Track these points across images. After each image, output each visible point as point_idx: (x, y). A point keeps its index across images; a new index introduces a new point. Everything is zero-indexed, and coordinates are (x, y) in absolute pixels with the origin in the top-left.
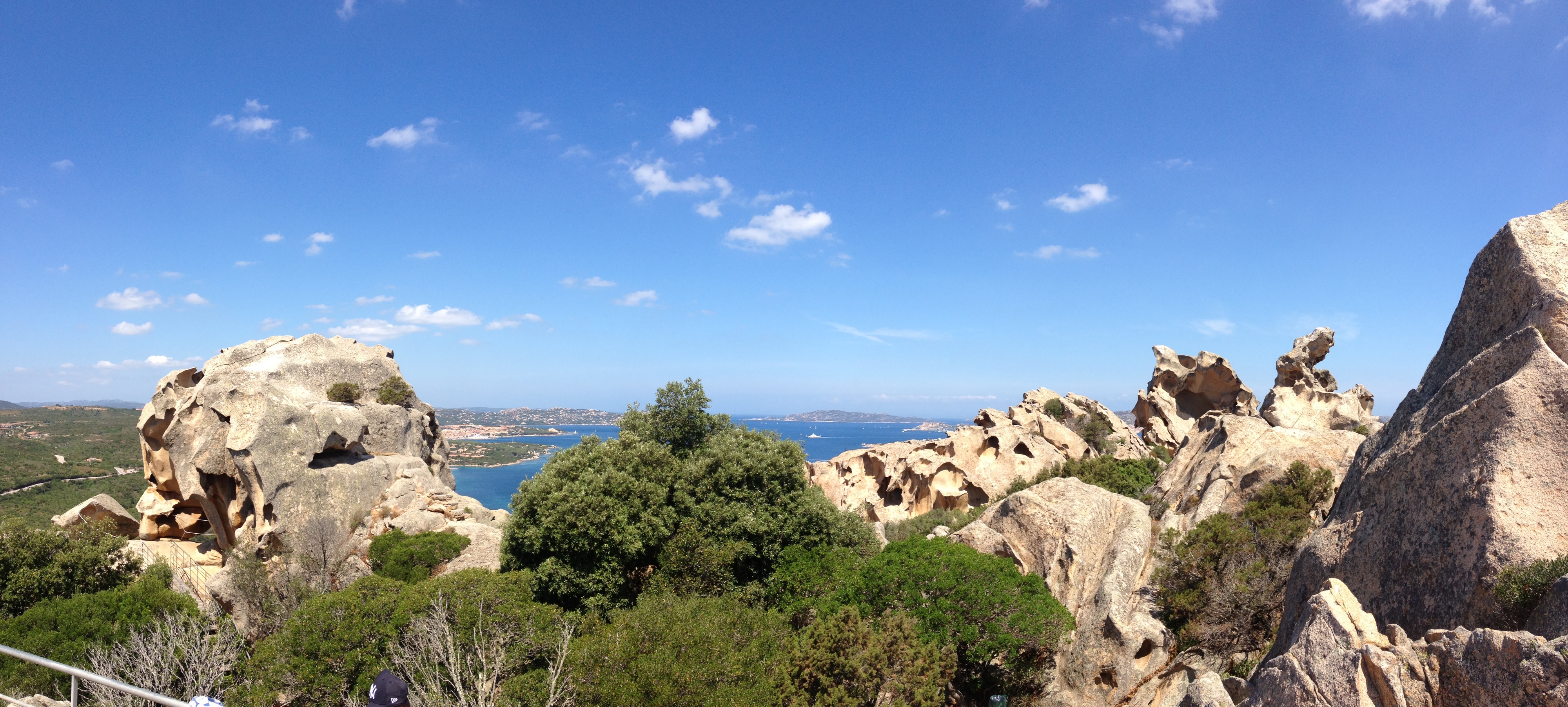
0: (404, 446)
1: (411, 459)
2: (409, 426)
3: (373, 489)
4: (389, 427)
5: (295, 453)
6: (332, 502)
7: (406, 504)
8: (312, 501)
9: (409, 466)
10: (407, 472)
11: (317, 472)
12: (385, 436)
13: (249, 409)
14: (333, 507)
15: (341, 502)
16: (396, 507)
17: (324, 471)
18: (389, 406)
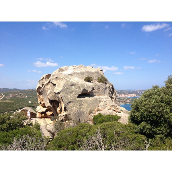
0: (105, 93)
1: (106, 97)
2: (106, 88)
3: (95, 104)
4: (100, 88)
5: (73, 94)
6: (84, 107)
7: (104, 108)
8: (78, 106)
9: (106, 98)
10: (105, 100)
11: (80, 99)
12: (99, 91)
13: (61, 82)
14: (84, 108)
15: (86, 107)
16: (101, 109)
17: (82, 99)
18: (100, 83)
